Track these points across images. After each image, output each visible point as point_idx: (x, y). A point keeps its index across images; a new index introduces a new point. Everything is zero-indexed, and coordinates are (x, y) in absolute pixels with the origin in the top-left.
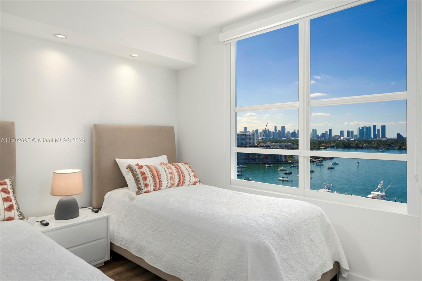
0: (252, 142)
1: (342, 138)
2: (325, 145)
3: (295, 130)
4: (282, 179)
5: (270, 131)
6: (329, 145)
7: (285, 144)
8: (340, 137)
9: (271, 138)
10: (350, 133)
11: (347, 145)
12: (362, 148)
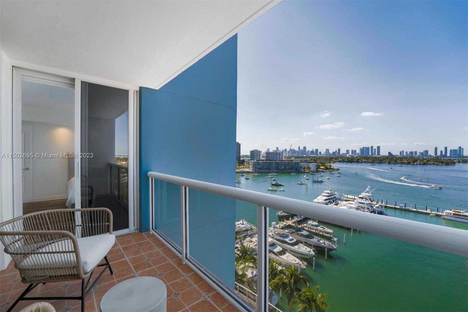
0: (281, 157)
1: (348, 155)
2: (335, 160)
3: (313, 150)
4: (300, 183)
5: (295, 150)
6: (338, 160)
7: (305, 159)
8: (346, 154)
9: (296, 155)
10: (354, 152)
11: (350, 160)
12: (362, 163)
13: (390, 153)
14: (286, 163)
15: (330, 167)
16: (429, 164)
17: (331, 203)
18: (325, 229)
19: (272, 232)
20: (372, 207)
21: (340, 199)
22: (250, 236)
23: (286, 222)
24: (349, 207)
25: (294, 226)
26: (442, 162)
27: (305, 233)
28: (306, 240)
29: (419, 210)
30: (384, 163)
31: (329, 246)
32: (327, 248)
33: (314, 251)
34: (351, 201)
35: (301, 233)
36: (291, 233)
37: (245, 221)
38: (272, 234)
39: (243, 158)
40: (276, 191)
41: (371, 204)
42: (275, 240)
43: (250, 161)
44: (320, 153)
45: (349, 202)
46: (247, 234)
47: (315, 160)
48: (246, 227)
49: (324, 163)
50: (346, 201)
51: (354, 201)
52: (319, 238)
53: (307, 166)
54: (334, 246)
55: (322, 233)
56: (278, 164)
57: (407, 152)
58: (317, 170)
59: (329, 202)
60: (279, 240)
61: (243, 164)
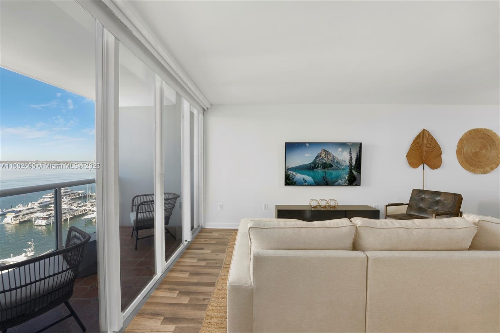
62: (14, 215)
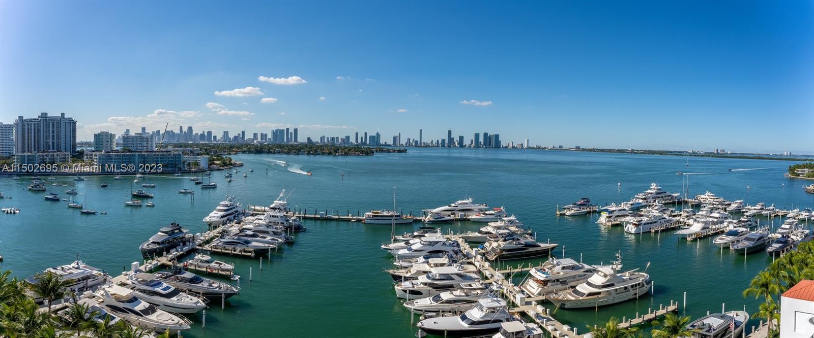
0: (150, 146)
2: (237, 150)
3: (204, 132)
4: (183, 191)
5: (174, 133)
6: (241, 150)
7: (191, 149)
8: (253, 140)
9: (175, 141)
10: (264, 136)
11: (259, 150)
12: (274, 153)
13: (309, 139)
14: (158, 155)
15: (230, 161)
16: (351, 155)
17: (231, 221)
18: (222, 265)
19: (132, 279)
20: (287, 221)
21: (244, 214)
22: (92, 287)
23: (158, 261)
24: (257, 225)
25: (171, 266)
26: (362, 152)
27: (188, 275)
28: (190, 286)
29: (341, 217)
30: (303, 153)
31: (227, 289)
32: (225, 294)
33: (204, 302)
34: (260, 214)
35: (182, 276)
36: (165, 278)
37: (82, 263)
38: (133, 283)
39: (81, 147)
40: (140, 206)
41: (286, 216)
42: (137, 292)
43: (94, 153)
44: (215, 137)
45: (256, 217)
46: (87, 284)
47: (206, 150)
48: (83, 273)
49: (221, 154)
50: (253, 215)
51: (264, 214)
52: (212, 281)
53: (193, 161)
54: (234, 289)
55: (217, 272)
56: (145, 158)
57: (328, 138)
58: (209, 167)
59: (228, 219)
60: (143, 291)
61: (80, 158)
62: (608, 215)
